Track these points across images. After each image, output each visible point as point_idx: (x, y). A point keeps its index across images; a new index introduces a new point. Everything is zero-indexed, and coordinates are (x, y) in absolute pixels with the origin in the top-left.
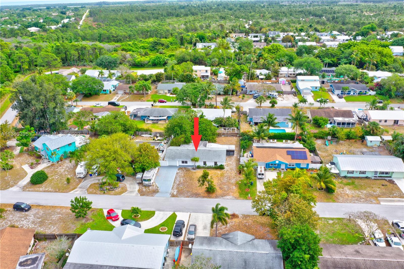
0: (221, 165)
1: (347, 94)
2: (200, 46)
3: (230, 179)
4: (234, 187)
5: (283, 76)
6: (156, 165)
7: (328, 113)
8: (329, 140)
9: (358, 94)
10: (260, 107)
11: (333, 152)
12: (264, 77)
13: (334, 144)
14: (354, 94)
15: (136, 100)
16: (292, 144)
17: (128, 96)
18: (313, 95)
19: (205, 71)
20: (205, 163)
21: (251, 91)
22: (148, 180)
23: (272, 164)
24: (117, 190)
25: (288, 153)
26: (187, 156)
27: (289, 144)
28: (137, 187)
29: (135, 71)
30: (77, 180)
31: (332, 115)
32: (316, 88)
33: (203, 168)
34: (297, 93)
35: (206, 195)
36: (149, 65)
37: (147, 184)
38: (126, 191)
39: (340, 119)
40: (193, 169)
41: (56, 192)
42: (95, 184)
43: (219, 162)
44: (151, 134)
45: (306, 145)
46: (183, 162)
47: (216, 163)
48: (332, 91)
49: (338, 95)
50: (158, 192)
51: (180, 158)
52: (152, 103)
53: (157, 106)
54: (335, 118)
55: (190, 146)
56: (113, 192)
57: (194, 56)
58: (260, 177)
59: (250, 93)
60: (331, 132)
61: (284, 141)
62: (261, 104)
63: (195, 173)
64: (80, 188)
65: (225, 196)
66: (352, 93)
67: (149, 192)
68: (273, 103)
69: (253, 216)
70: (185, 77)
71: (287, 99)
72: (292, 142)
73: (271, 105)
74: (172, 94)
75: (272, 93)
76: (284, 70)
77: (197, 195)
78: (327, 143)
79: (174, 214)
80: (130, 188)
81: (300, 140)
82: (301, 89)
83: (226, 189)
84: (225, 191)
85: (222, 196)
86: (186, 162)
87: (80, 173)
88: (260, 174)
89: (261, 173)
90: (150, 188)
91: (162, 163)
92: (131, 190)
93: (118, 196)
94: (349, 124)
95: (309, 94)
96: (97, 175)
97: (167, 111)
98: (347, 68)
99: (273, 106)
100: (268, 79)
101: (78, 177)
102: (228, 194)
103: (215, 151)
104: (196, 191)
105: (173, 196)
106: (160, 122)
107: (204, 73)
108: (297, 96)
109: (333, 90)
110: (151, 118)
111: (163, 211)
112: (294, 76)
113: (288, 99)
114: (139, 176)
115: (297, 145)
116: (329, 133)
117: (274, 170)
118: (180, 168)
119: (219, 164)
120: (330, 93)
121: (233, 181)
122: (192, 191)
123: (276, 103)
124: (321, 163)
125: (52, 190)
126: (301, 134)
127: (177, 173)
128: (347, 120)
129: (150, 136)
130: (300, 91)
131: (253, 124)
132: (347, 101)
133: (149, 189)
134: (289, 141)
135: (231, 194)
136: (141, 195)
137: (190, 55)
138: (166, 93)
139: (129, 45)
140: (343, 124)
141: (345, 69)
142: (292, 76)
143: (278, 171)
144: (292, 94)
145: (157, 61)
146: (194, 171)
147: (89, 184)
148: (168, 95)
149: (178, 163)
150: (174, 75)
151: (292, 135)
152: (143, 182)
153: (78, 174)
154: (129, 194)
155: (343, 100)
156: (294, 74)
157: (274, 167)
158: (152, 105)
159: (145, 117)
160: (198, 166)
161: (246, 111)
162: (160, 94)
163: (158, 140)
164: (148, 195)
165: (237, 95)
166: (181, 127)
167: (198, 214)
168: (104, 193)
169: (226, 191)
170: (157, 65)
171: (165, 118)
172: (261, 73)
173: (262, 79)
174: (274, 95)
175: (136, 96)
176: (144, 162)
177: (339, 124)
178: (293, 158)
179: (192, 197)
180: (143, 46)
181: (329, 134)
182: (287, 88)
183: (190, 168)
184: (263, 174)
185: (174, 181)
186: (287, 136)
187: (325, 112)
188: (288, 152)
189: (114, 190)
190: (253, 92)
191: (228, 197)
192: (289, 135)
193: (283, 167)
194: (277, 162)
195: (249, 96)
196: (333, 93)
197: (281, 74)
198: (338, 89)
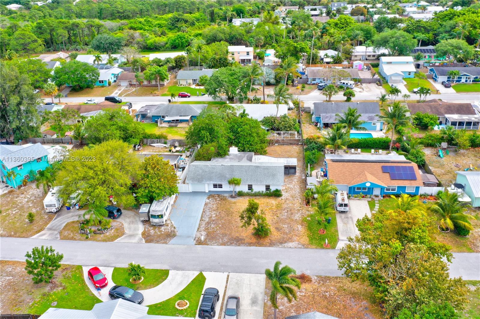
0: (277, 190)
1: (457, 81)
2: (237, 22)
3: (292, 214)
4: (300, 227)
5: (358, 58)
6: (172, 191)
7: (435, 107)
8: (444, 149)
9: (473, 81)
10: (329, 101)
11: (453, 167)
12: (332, 60)
13: (451, 154)
14: (466, 81)
15: (146, 95)
16: (387, 156)
17: (134, 89)
18: (405, 83)
19: (246, 53)
20: (250, 187)
21: (314, 80)
22: (158, 216)
23: (359, 188)
24: (108, 233)
25: (385, 170)
26: (222, 176)
27: (382, 155)
28: (141, 228)
29: (146, 56)
30: (46, 217)
31: (442, 111)
32: (410, 73)
33: (248, 195)
34: (382, 81)
35: (254, 240)
36: (167, 48)
37: (156, 223)
38: (123, 234)
39: (455, 117)
40: (232, 197)
41: (10, 236)
42: (73, 222)
43: (274, 185)
44: (165, 143)
45: (410, 156)
46: (215, 186)
47: (268, 188)
48: (433, 78)
49: (443, 83)
50: (175, 236)
51: (210, 179)
52: (170, 98)
53: (176, 102)
54: (447, 116)
55: (226, 160)
56: (102, 235)
57: (230, 34)
58: (342, 209)
59: (313, 82)
60: (445, 136)
61: (373, 151)
62: (330, 98)
63: (235, 203)
64: (50, 229)
65: (286, 242)
66: (463, 80)
67: (159, 236)
68: (349, 95)
69: (336, 278)
70: (217, 61)
71: (368, 90)
72: (385, 152)
73: (345, 98)
74: (198, 85)
75: (346, 82)
76: (360, 50)
77: (238, 241)
78: (441, 153)
79: (201, 274)
80: (130, 228)
81: (397, 149)
82: (388, 75)
83: (287, 231)
84: (285, 233)
85: (281, 243)
86: (220, 186)
87: (51, 206)
88: (341, 205)
89: (344, 203)
90: (163, 228)
91: (181, 187)
92: (131, 233)
93: (109, 243)
94: (469, 124)
95: (400, 82)
96: (77, 207)
97: (191, 109)
98: (455, 44)
99: (348, 100)
100: (336, 63)
101: (47, 211)
102: (290, 240)
103: (267, 168)
104: (237, 235)
105: (199, 242)
106: (180, 125)
107: (245, 56)
108: (383, 85)
109: (436, 76)
110: (167, 119)
111: (183, 269)
112: (374, 58)
113: (370, 90)
114: (144, 209)
115: (394, 156)
116: (443, 137)
117: (363, 197)
118: (211, 195)
119: (273, 188)
120: (431, 81)
121: (297, 216)
122: (230, 234)
123: (354, 96)
124: (439, 185)
125: (4, 233)
126: (399, 140)
127: (206, 204)
128: (465, 118)
129: (165, 145)
130: (386, 79)
131: (322, 125)
132: (458, 92)
133: (161, 231)
134: (380, 151)
135: (295, 238)
136: (147, 241)
137: (224, 33)
138: (190, 84)
139: (140, 22)
140: (461, 124)
141: (452, 46)
142: (371, 58)
143: (370, 199)
144: (374, 82)
145: (177, 41)
146: (233, 200)
147: (64, 222)
148: (193, 86)
149: (208, 188)
150: (201, 59)
151: (384, 142)
152: (151, 219)
153: (47, 206)
154: (126, 240)
155: (451, 90)
156: (374, 56)
157: (363, 193)
158: (170, 101)
159: (158, 117)
160: (239, 192)
161: (309, 108)
162: (181, 85)
163: (177, 151)
164: (158, 242)
165: (293, 86)
166: (211, 131)
167: (241, 274)
168: (87, 238)
169: (287, 234)
170: (177, 48)
171: (188, 118)
172: (326, 55)
173: (328, 63)
174: (349, 84)
175: (146, 88)
176: (152, 187)
177: (454, 124)
178: (393, 178)
179: (231, 244)
180: (159, 24)
181: (442, 139)
182: (366, 75)
183: (226, 195)
184: (346, 205)
185: (202, 217)
186: (376, 143)
187: (431, 107)
188: (383, 167)
189: (103, 233)
190: (317, 81)
191: (290, 244)
192: (380, 142)
193: (377, 192)
194: (368, 185)
195: (311, 86)
196: (436, 80)
197: (356, 56)
198: (443, 74)
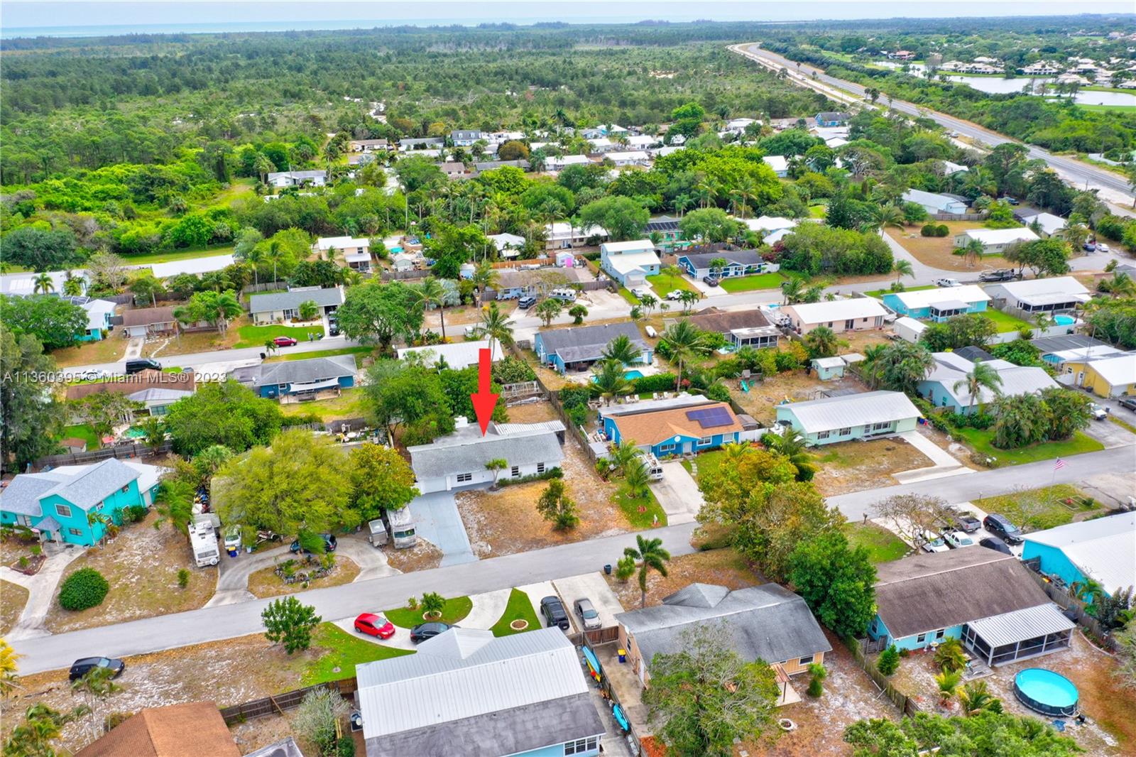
0: (555, 469)
1: (724, 275)
2: (281, 180)
3: (591, 496)
4: (610, 509)
5: (556, 246)
7: (715, 320)
8: (747, 379)
9: (746, 272)
10: (548, 326)
11: (764, 402)
12: (518, 253)
13: (756, 385)
14: (736, 273)
16: (675, 399)
17: (167, 341)
18: (651, 285)
19: (357, 251)
20: (515, 471)
21: (507, 292)
22: (407, 532)
23: (664, 447)
24: (336, 573)
25: (691, 416)
26: (471, 463)
27: (668, 400)
28: (382, 558)
30: (203, 574)
31: (725, 324)
32: (652, 267)
33: (515, 483)
34: (614, 285)
35: (558, 537)
37: (404, 544)
38: (358, 571)
39: (744, 332)
40: (492, 489)
41: (162, 614)
42: (260, 572)
43: (549, 461)
45: (710, 395)
46: (460, 478)
47: (541, 467)
48: (689, 274)
49: (705, 280)
50: (440, 556)
51: (453, 469)
53: (277, 357)
54: (734, 331)
55: (458, 438)
56: (325, 579)
58: (656, 476)
59: (506, 296)
60: (744, 360)
61: (655, 395)
62: (549, 321)
63: (501, 497)
64: (226, 589)
65: (602, 531)
66: (732, 273)
67: (419, 561)
68: (578, 313)
69: (686, 556)
71: (598, 301)
72: (671, 394)
73: (573, 319)
74: (296, 320)
75: (562, 291)
76: (560, 230)
77: (538, 543)
78: (744, 386)
79: (515, 592)
80: (364, 561)
81: (686, 388)
82: (623, 273)
83: (596, 517)
84: (594, 521)
85: (597, 533)
86: (469, 477)
87: (206, 554)
88: (654, 471)
89: (656, 468)
90: (416, 550)
92: (370, 566)
93: (346, 587)
94: (764, 339)
95: (642, 283)
96: (249, 550)
98: (708, 217)
99: (578, 321)
100: (528, 258)
101: (200, 565)
102: (605, 527)
104: (532, 536)
105: (484, 556)
106: (319, 397)
107: (355, 256)
108: (620, 291)
109: (692, 269)
110: (294, 388)
111: (486, 591)
112: (582, 244)
113: (602, 302)
114: (377, 527)
115: (685, 398)
116: (740, 362)
117: (673, 458)
118: (458, 493)
119: (549, 466)
120: (686, 277)
121: (600, 497)
122: (521, 537)
123: (586, 314)
124: (760, 426)
125: (145, 612)
126: (685, 376)
127: (459, 507)
128: (758, 332)
130: (620, 279)
131: (563, 368)
132: (730, 291)
133: (416, 554)
134: (666, 394)
135: (611, 524)
136: (405, 571)
138: (279, 320)
140: (754, 341)
141: (702, 220)
142: (578, 244)
143: (682, 459)
144: (603, 288)
146: (496, 494)
147: (244, 575)
149: (451, 483)
151: (667, 380)
152: (396, 540)
153: (200, 556)
154: (370, 577)
155: (719, 290)
156: (581, 240)
157: (672, 452)
158: (263, 356)
160: (501, 480)
161: (528, 342)
164: (422, 568)
165: (475, 305)
167: (569, 578)
168: (305, 587)
169: (597, 521)
172: (507, 244)
173: (514, 258)
174: (568, 295)
177: (745, 342)
178: (704, 426)
179: (530, 548)
181: (739, 367)
182: (585, 276)
183: (480, 489)
184: (660, 471)
185: (465, 524)
186: (656, 382)
187: (709, 321)
188: (687, 414)
189: (326, 575)
190: (513, 294)
191: (610, 532)
192: (661, 380)
193: (687, 448)
194: (678, 439)
195: (505, 303)
196: (693, 276)
197: (551, 242)
198: (702, 265)
